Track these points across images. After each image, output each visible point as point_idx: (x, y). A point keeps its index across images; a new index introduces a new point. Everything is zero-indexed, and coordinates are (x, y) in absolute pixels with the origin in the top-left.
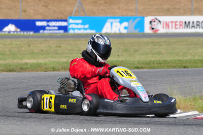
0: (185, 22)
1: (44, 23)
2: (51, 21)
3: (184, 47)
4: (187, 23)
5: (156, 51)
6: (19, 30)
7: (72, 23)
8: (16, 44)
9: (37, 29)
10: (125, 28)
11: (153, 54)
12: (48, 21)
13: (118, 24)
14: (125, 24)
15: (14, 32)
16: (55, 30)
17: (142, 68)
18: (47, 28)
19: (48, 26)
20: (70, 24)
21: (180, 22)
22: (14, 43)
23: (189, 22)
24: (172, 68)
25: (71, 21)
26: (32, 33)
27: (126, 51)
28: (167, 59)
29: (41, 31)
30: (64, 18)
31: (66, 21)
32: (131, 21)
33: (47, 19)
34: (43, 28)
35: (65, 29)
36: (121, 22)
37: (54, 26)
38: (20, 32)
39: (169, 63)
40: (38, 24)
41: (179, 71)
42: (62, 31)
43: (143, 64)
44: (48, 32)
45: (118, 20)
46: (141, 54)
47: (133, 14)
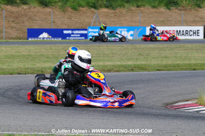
0: (177, 31)
1: (70, 32)
2: (75, 30)
3: (183, 51)
4: (178, 31)
5: (163, 55)
6: (50, 37)
7: (91, 32)
8: (55, 49)
9: (65, 36)
10: (131, 35)
11: (162, 58)
12: (73, 30)
13: (126, 32)
14: (132, 32)
15: (47, 38)
16: (78, 37)
17: (162, 70)
18: (72, 35)
19: (73, 34)
20: (89, 32)
21: (173, 31)
22: (53, 48)
23: (180, 31)
24: (184, 70)
25: (90, 30)
26: (60, 39)
27: (140, 55)
28: (179, 62)
29: (68, 38)
30: (83, 28)
31: (86, 30)
32: (136, 30)
33: (71, 28)
34: (69, 35)
35: (85, 36)
36: (128, 31)
37: (77, 34)
38: (51, 38)
39: (181, 66)
40: (65, 32)
41: (191, 73)
42: (83, 38)
43: (162, 67)
44: (73, 38)
45: (126, 29)
46: (153, 58)
47: (136, 24)
